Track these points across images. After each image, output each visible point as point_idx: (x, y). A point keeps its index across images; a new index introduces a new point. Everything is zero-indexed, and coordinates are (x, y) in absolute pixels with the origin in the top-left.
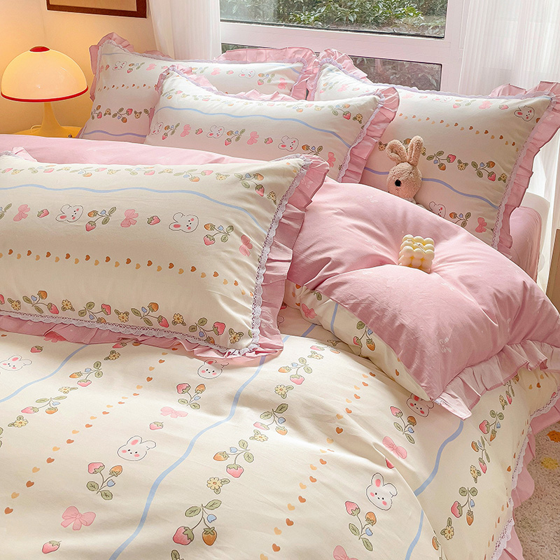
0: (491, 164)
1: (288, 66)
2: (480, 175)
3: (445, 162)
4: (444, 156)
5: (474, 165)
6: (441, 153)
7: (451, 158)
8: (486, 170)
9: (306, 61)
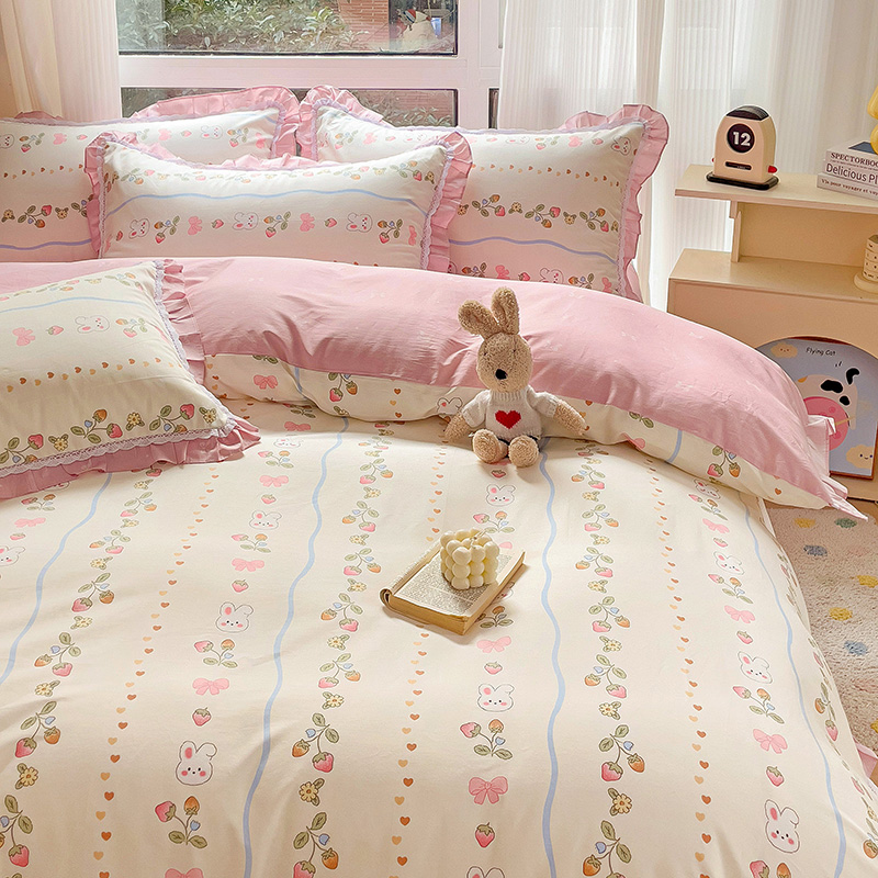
0: (601, 212)
1: (259, 115)
2: (592, 226)
3: (549, 217)
4: (546, 211)
5: (583, 215)
6: (541, 207)
7: (555, 212)
8: (596, 219)
9: (282, 105)
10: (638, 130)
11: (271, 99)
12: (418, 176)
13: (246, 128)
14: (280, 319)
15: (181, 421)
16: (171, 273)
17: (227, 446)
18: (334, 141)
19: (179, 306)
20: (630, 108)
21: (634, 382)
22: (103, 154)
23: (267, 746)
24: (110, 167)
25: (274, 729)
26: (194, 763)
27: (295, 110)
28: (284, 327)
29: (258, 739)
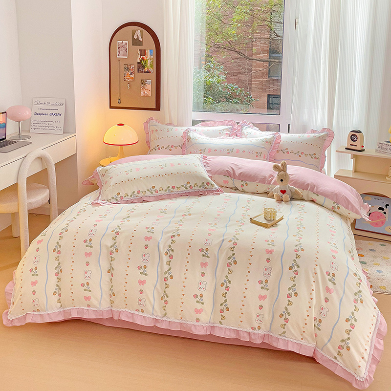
0: (315, 154)
2: (312, 158)
3: (301, 155)
5: (310, 155)
6: (299, 152)
7: (302, 153)
8: (314, 156)
9: (233, 125)
10: (326, 134)
11: (230, 123)
12: (267, 142)
13: (223, 130)
14: (230, 168)
15: (206, 186)
16: (204, 158)
17: (217, 192)
18: (246, 134)
19: (206, 165)
20: (324, 129)
21: (314, 185)
22: (188, 133)
23: (223, 240)
24: (189, 136)
25: (225, 238)
26: (208, 242)
27: (236, 127)
28: (231, 169)
29: (222, 239)
